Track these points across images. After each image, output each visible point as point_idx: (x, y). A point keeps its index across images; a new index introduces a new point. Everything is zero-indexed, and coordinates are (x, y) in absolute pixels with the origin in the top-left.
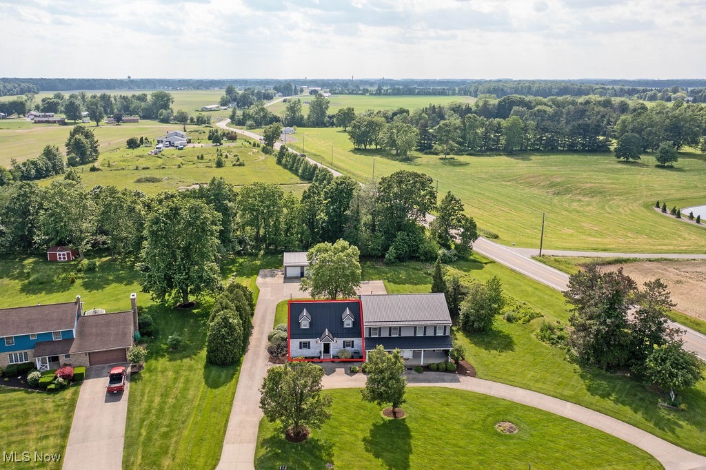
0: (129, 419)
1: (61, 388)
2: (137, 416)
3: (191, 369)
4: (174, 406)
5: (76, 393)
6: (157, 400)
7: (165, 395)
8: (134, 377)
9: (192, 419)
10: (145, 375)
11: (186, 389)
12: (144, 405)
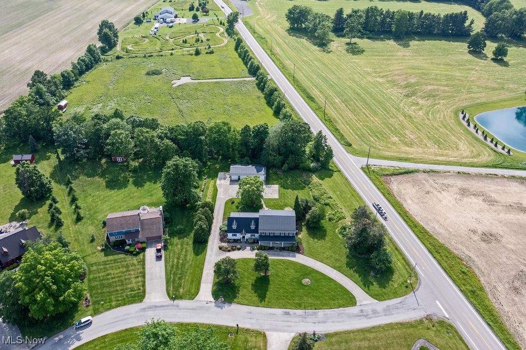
0: (166, 270)
1: (138, 253)
2: (169, 268)
3: (187, 244)
4: (182, 264)
5: (144, 256)
6: (176, 260)
7: (178, 258)
8: (165, 247)
9: (189, 271)
10: (170, 247)
11: (186, 255)
12: (171, 263)
